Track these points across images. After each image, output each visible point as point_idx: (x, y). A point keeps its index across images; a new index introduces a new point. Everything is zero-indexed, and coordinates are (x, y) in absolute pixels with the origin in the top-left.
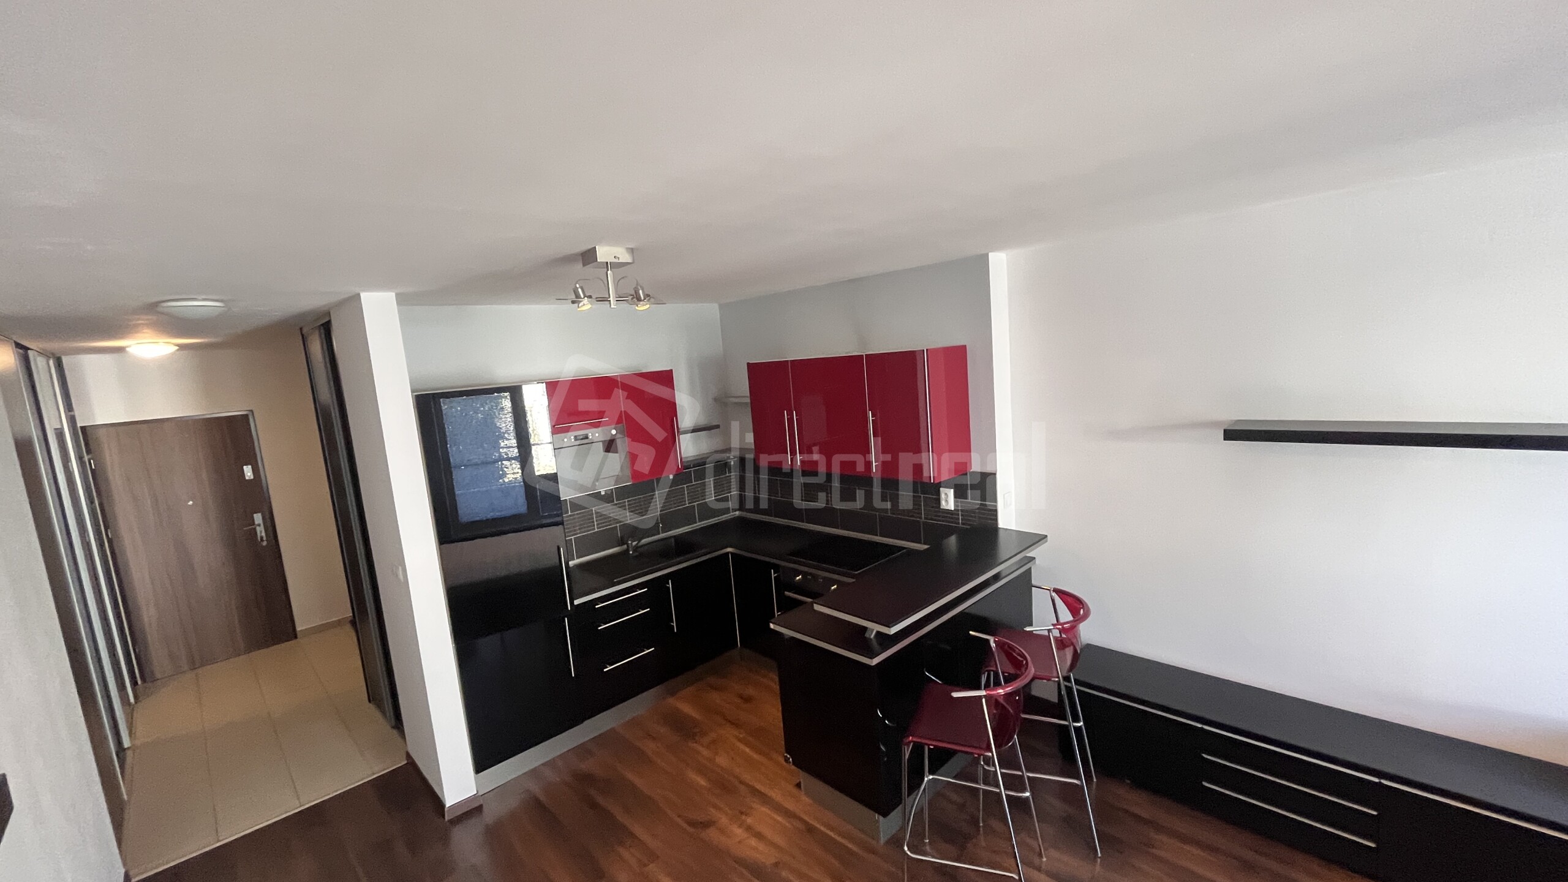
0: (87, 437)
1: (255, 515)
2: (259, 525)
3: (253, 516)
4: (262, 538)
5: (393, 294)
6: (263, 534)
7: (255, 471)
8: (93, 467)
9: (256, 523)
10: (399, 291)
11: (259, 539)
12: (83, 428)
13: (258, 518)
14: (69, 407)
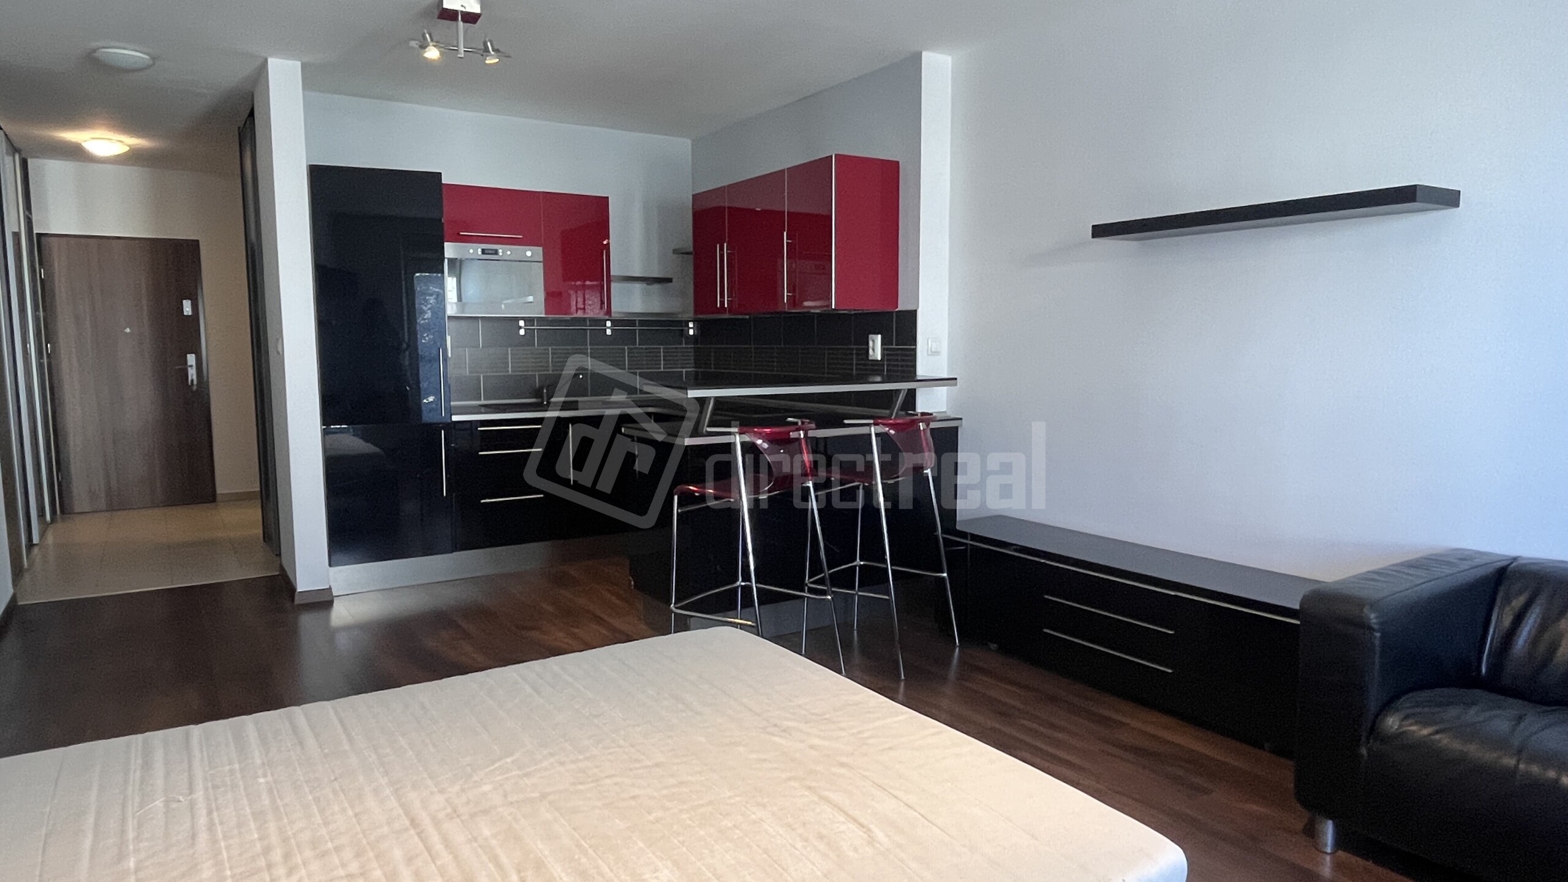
0: (40, 243)
1: (188, 355)
2: (191, 366)
3: (186, 357)
4: (192, 381)
5: (299, 64)
6: (195, 378)
7: (195, 307)
8: (43, 277)
9: (189, 364)
10: (306, 60)
11: (190, 382)
12: (39, 235)
13: (191, 359)
14: (28, 207)
